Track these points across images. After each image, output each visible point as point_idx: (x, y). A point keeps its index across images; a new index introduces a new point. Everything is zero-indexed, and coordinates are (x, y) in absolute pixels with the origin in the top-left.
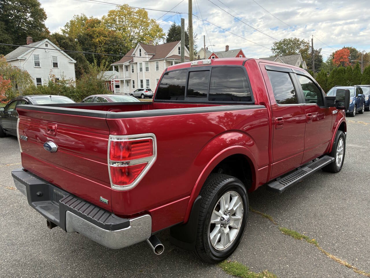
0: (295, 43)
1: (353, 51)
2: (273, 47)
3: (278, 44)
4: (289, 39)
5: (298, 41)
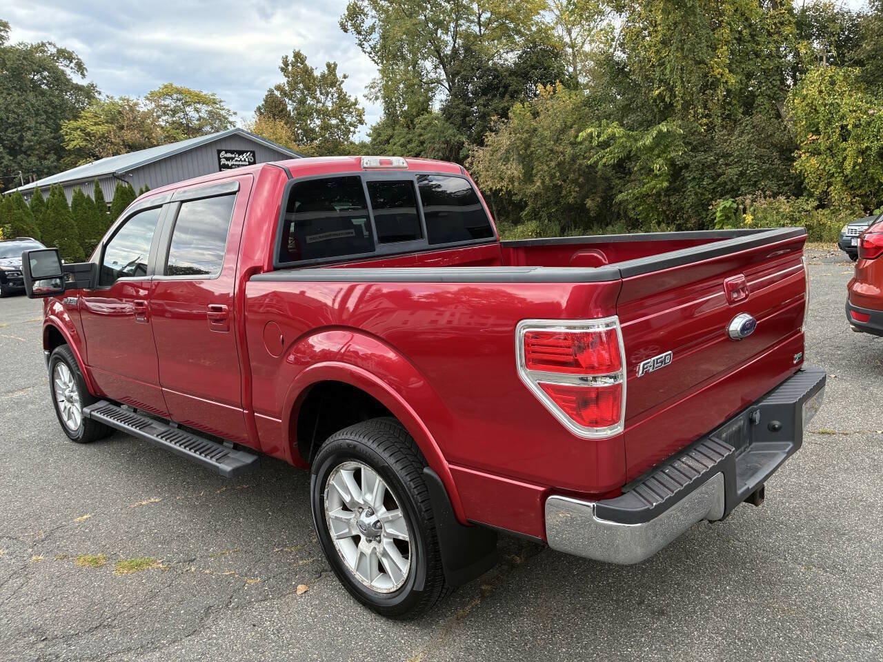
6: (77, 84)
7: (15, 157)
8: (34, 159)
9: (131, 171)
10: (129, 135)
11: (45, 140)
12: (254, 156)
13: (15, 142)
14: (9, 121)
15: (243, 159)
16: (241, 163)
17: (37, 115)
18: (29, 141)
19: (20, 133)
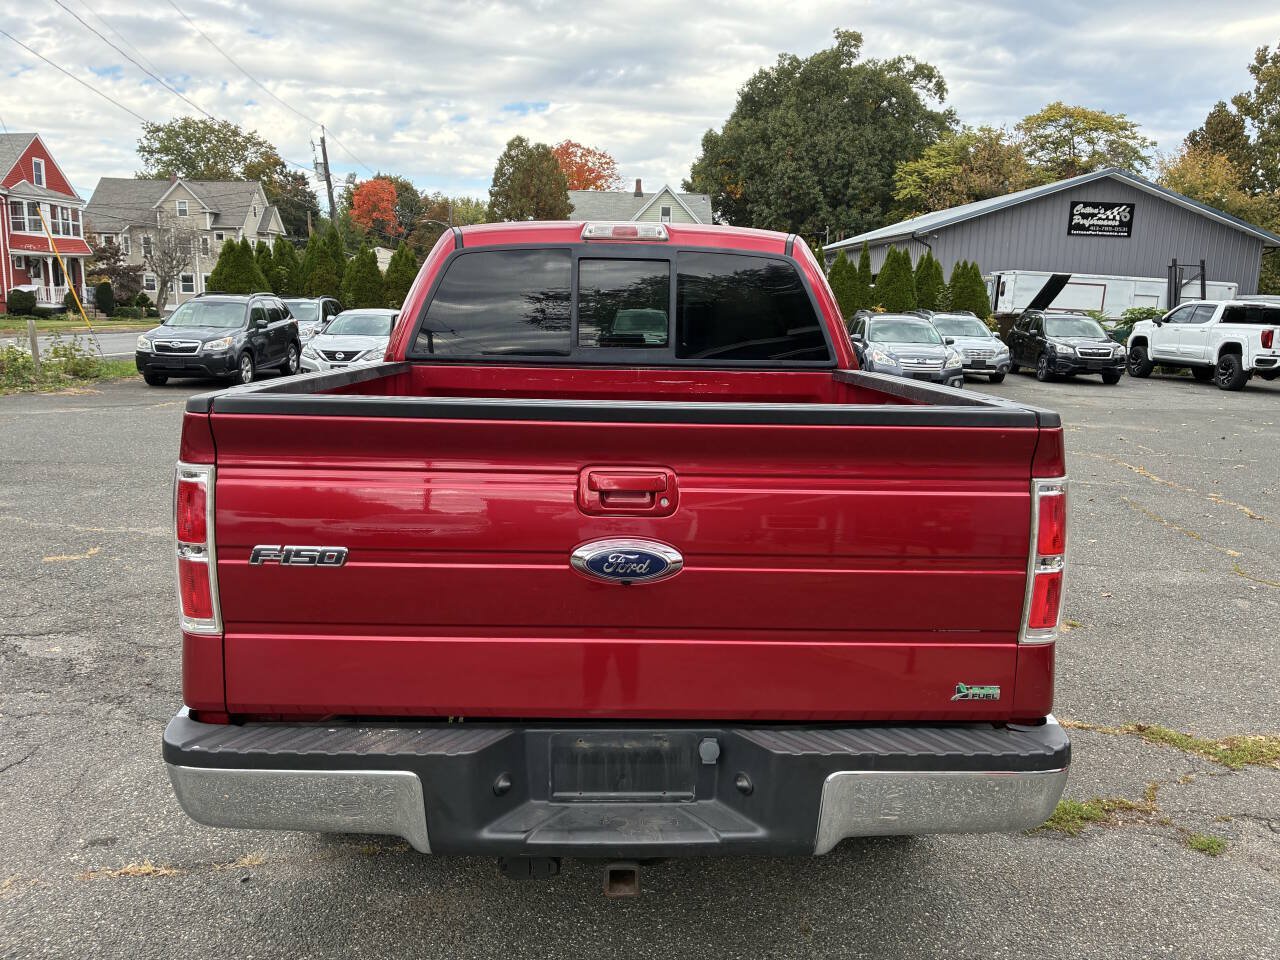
0: (227, 140)
1: (405, 189)
2: (146, 143)
3: (161, 134)
4: (202, 122)
5: (236, 133)
6: (931, 111)
7: (835, 207)
8: (854, 212)
9: (937, 231)
10: (977, 181)
11: (873, 188)
12: (1131, 213)
13: (839, 190)
14: (836, 163)
15: (1111, 217)
16: (1105, 223)
17: (871, 154)
18: (854, 189)
19: (846, 178)
